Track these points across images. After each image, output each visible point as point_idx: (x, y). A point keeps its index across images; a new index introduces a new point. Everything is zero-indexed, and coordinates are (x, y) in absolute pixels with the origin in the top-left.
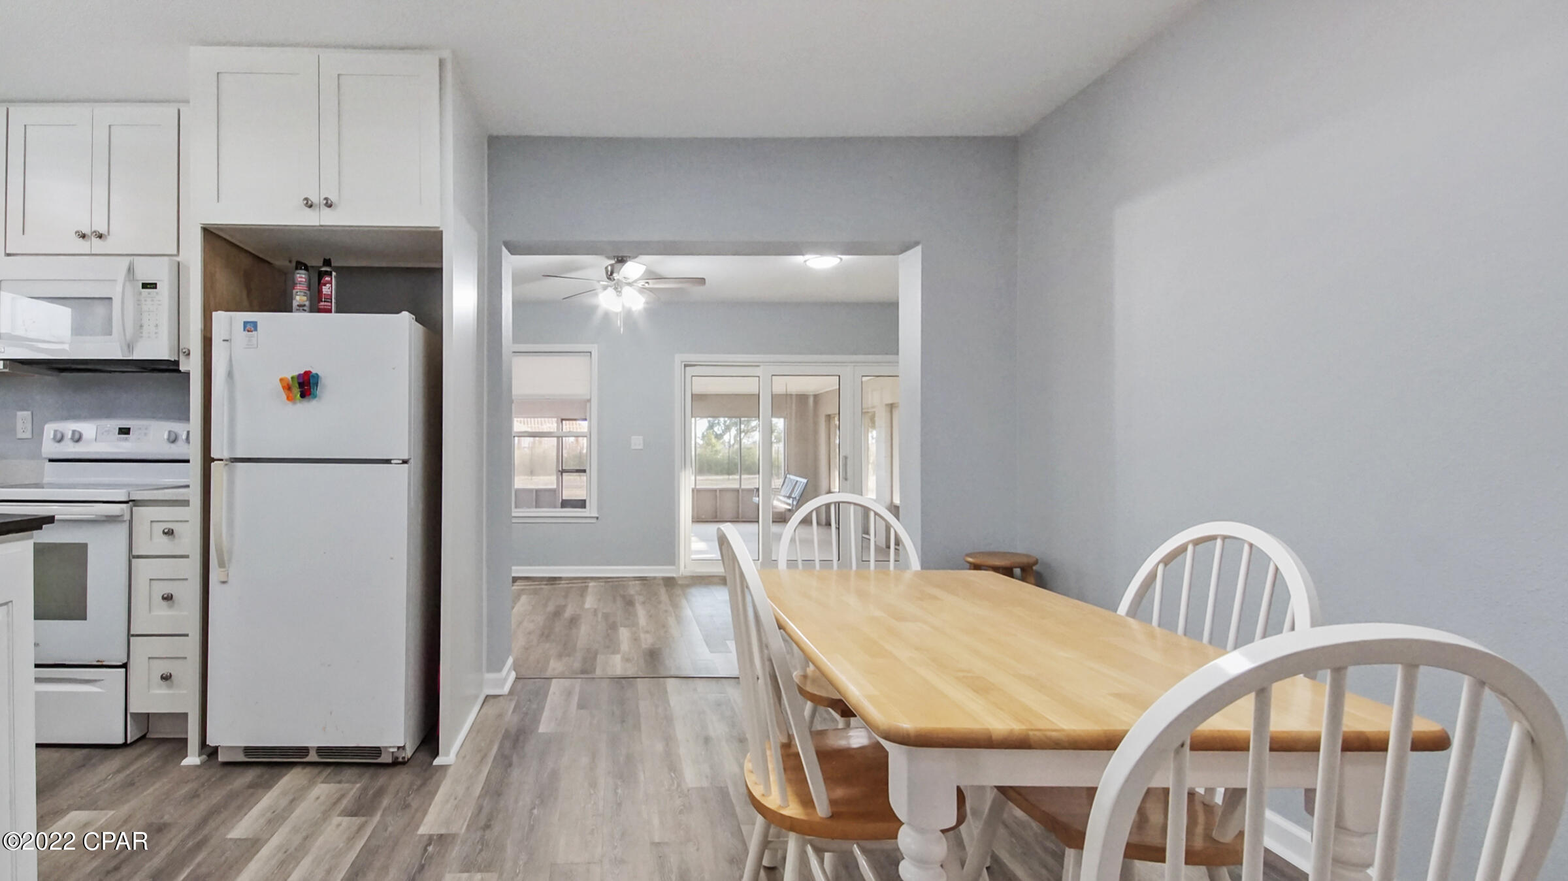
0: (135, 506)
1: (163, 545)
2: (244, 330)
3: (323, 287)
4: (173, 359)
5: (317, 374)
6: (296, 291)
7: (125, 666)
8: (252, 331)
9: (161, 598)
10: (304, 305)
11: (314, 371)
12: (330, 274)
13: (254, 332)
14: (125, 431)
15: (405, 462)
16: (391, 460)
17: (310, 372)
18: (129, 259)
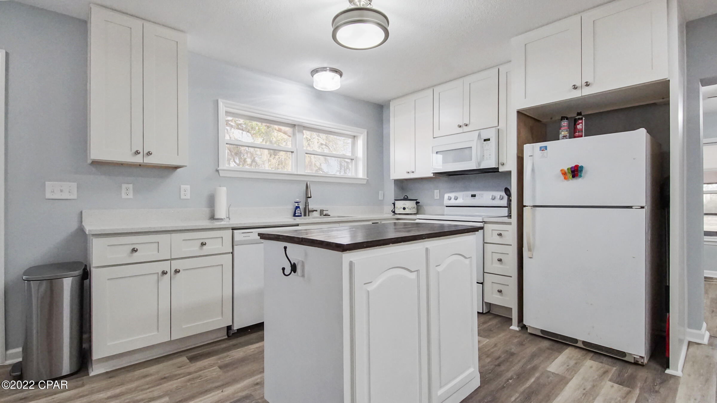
0: (485, 223)
1: (497, 239)
2: (540, 150)
3: (578, 126)
4: (496, 167)
5: (582, 166)
6: (561, 130)
7: (482, 283)
8: (544, 150)
9: (497, 260)
10: (566, 136)
11: (580, 165)
12: (582, 119)
13: (545, 151)
14: (474, 196)
15: (642, 207)
16: (632, 206)
17: (578, 166)
18: (478, 131)
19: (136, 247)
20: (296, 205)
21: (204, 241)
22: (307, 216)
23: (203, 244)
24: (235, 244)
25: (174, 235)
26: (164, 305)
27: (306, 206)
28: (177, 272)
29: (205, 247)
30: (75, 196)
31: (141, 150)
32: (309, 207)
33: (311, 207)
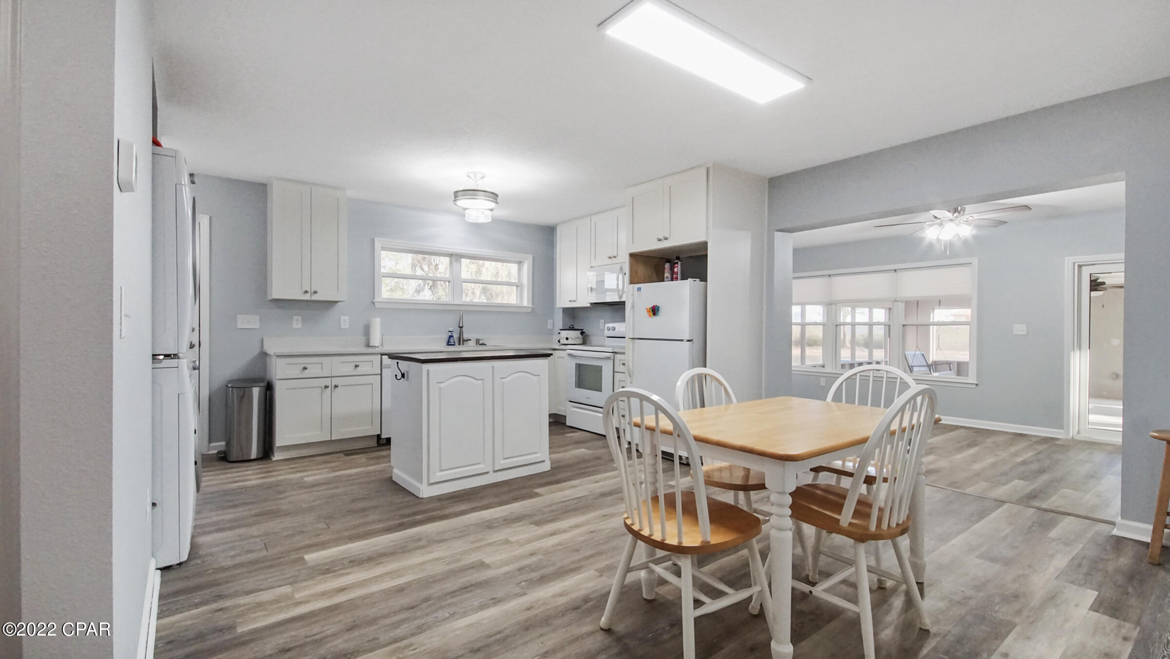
0: (615, 354)
2: (637, 291)
3: (675, 269)
5: (661, 305)
6: (666, 272)
9: (621, 387)
10: (669, 278)
12: (677, 263)
13: (640, 292)
15: (689, 341)
18: (621, 264)
19: (306, 366)
20: (450, 334)
21: (357, 364)
22: (461, 345)
23: (356, 366)
24: (383, 367)
25: (334, 358)
26: (327, 411)
27: (460, 335)
28: (336, 386)
29: (358, 368)
30: (257, 327)
31: (309, 290)
32: (464, 336)
33: (466, 336)
